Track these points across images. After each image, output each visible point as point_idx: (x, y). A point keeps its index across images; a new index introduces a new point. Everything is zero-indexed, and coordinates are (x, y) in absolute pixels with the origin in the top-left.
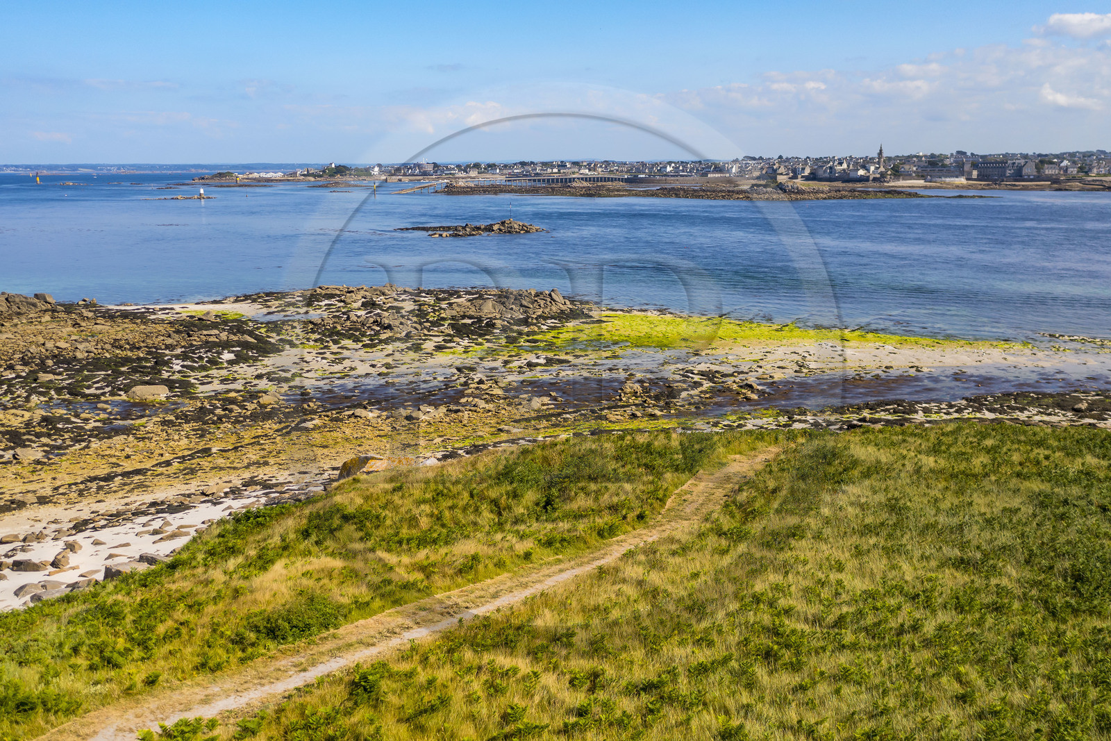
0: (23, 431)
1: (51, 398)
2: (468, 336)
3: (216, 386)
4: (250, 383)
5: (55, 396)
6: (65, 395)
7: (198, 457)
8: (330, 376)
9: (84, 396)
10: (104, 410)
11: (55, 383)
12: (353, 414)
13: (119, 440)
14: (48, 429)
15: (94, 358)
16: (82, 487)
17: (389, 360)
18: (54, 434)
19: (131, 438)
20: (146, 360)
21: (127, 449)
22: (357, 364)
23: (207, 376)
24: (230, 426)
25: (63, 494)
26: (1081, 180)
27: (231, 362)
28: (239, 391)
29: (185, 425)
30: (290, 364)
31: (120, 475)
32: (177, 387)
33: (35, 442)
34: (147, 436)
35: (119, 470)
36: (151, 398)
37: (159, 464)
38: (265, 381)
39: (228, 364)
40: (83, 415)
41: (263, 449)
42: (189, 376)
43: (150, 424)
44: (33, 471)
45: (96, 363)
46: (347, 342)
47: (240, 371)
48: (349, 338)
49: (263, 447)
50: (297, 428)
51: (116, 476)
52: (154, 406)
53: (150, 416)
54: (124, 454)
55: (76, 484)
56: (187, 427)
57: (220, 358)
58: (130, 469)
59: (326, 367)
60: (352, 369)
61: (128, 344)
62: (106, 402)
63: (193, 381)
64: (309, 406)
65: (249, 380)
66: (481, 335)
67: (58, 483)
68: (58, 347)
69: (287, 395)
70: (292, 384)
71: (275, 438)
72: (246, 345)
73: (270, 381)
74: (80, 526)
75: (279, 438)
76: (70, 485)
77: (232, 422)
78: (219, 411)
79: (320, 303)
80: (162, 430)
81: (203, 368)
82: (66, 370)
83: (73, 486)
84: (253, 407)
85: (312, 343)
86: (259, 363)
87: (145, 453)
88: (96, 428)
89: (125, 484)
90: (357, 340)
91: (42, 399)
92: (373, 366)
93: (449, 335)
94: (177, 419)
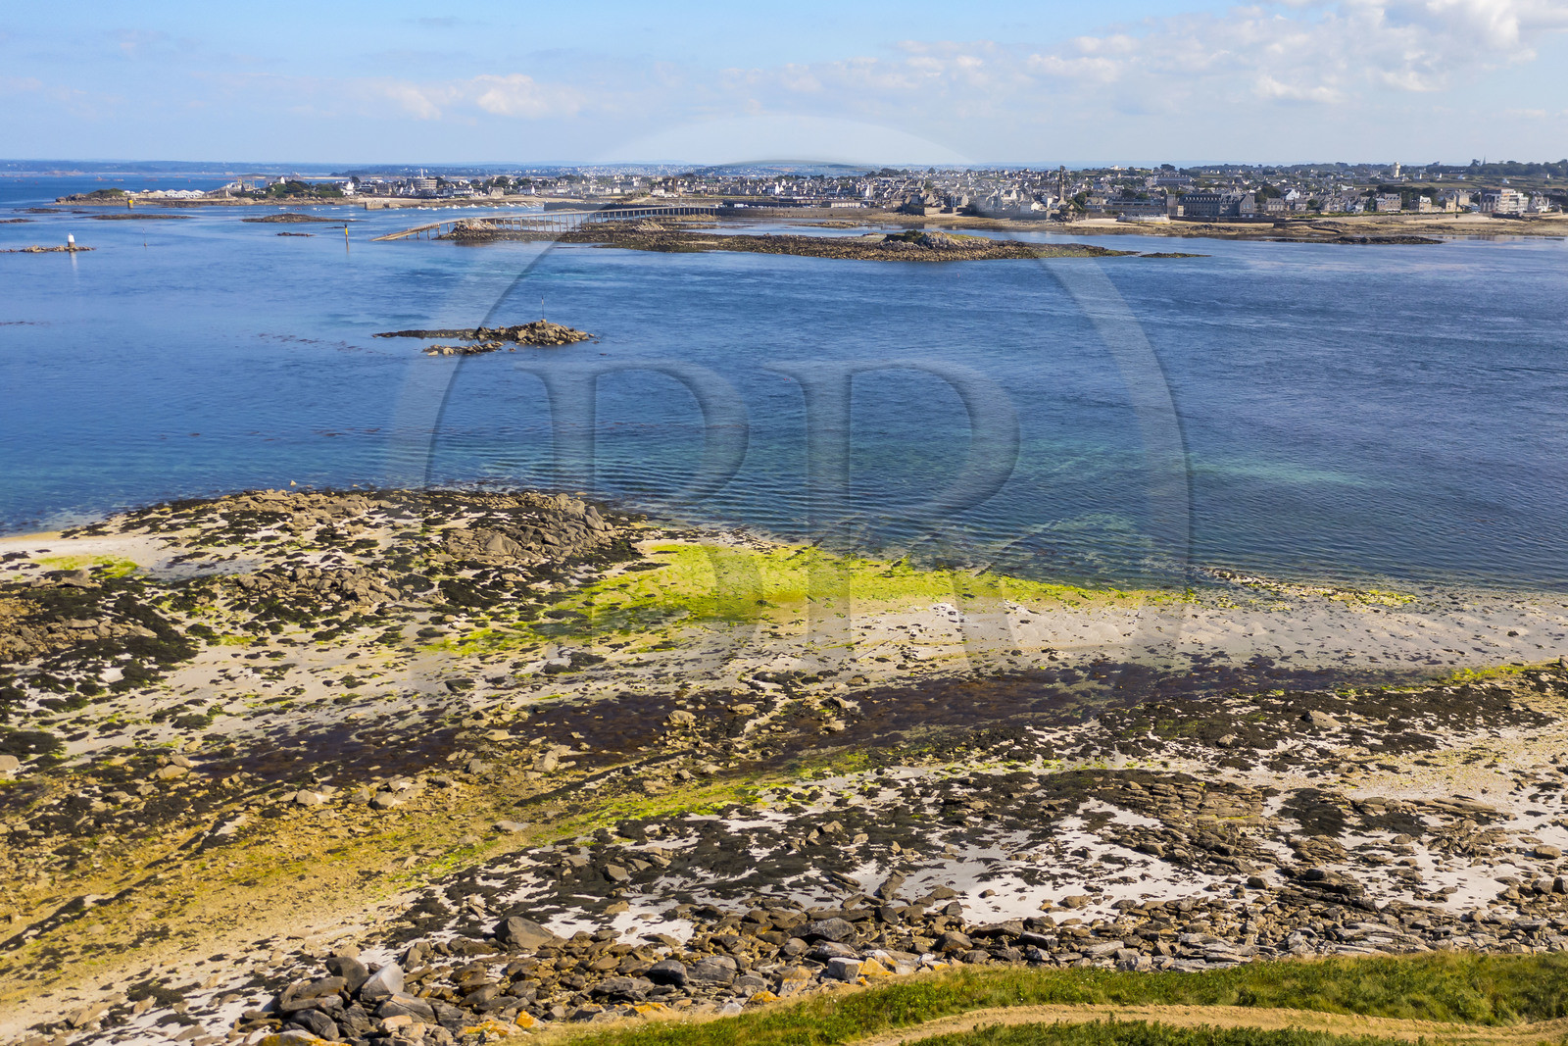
2: (466, 611)
3: (95, 743)
4: (145, 731)
7: (66, 920)
8: (266, 707)
12: (295, 800)
17: (351, 668)
22: (305, 679)
23: (79, 720)
24: (113, 839)
26: (1310, 223)
27: (117, 687)
28: (129, 752)
29: (45, 842)
30: (206, 684)
32: (32, 751)
38: (167, 726)
39: (113, 691)
41: (162, 895)
42: (52, 722)
46: (291, 629)
47: (131, 705)
48: (295, 620)
49: (162, 889)
50: (213, 841)
56: (48, 846)
57: (100, 680)
59: (260, 690)
60: (298, 691)
63: (59, 735)
64: (231, 781)
65: (144, 726)
66: (485, 606)
69: (200, 757)
70: (209, 730)
71: (179, 866)
72: (138, 646)
73: (176, 726)
75: (186, 864)
77: (117, 830)
78: (98, 805)
79: (254, 536)
80: (10, 856)
81: (74, 703)
84: (149, 791)
85: (240, 632)
86: (159, 685)
90: (307, 625)
92: (328, 683)
93: (438, 608)
94: (32, 828)
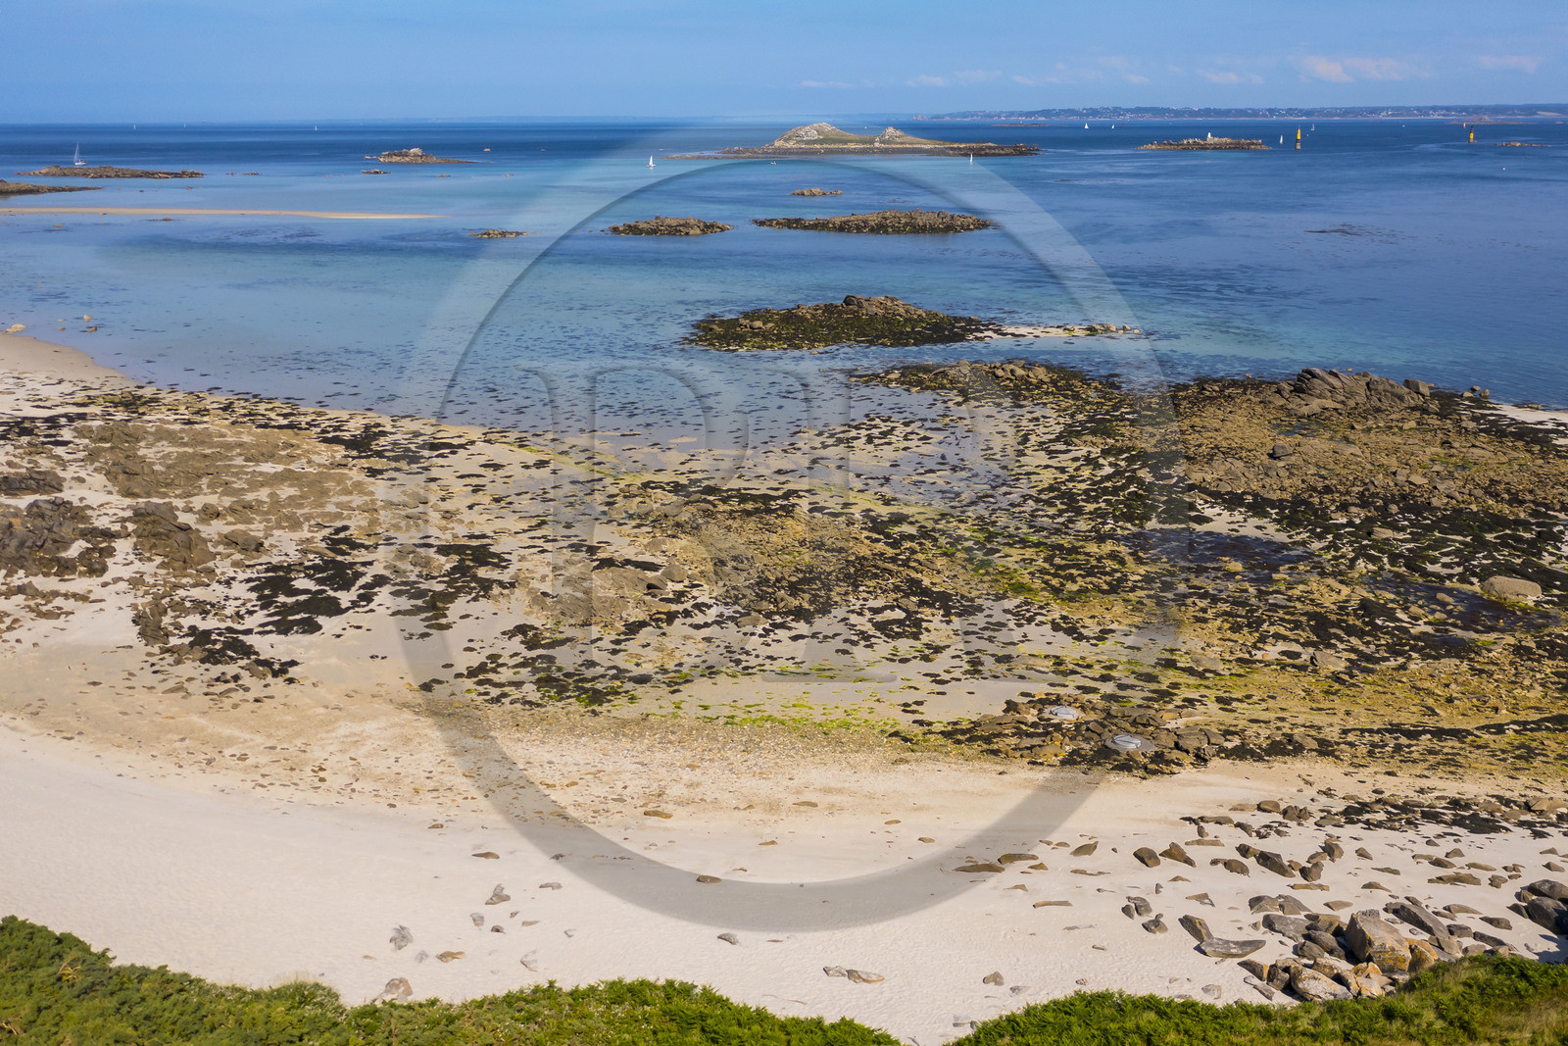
0: (1333, 617)
1: (1381, 568)
5: (1387, 567)
6: (1400, 567)
9: (1425, 574)
10: (1444, 604)
11: (1392, 545)
13: (1448, 664)
14: (1364, 622)
15: (1454, 510)
16: (1377, 738)
18: (1369, 634)
19: (1465, 666)
20: (1526, 526)
21: (1453, 686)
25: (1351, 745)
29: (1547, 662)
31: (1429, 732)
33: (1342, 641)
34: (1487, 668)
35: (1430, 722)
36: (1514, 598)
37: (1486, 728)
40: (1414, 609)
43: (1498, 645)
44: (1327, 692)
45: (1456, 520)
51: (1425, 732)
52: (1514, 613)
53: (1502, 631)
54: (1447, 693)
55: (1371, 731)
56: (1549, 666)
58: (1446, 726)
61: (1508, 491)
62: (1449, 592)
67: (1351, 723)
68: (1411, 483)
74: (1354, 813)
76: (1363, 731)
80: (1512, 663)
82: (1413, 525)
83: (1367, 734)
87: (1474, 700)
88: (1423, 636)
89: (1431, 752)
91: (1371, 567)
94: (1538, 648)
